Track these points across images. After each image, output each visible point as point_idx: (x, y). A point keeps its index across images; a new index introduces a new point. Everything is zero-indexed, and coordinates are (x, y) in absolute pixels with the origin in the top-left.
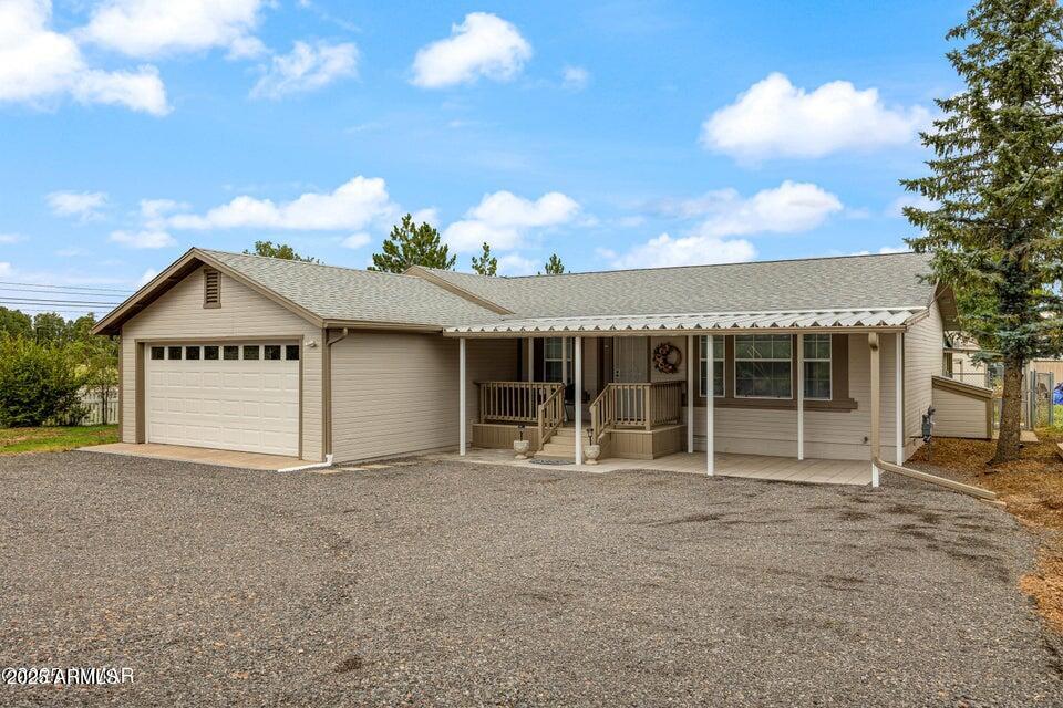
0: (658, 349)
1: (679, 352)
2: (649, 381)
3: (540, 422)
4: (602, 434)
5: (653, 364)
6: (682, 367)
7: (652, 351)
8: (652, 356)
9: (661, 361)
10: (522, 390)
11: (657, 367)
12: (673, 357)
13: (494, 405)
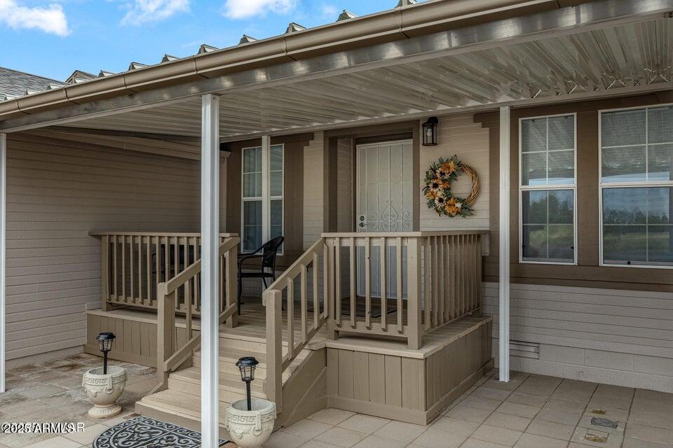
0: (434, 170)
1: (475, 174)
2: (416, 228)
3: (160, 304)
4: (303, 355)
5: (424, 200)
6: (482, 204)
7: (423, 176)
8: (423, 184)
9: (440, 193)
10: (172, 247)
11: (431, 204)
12: (462, 187)
13: (120, 276)
